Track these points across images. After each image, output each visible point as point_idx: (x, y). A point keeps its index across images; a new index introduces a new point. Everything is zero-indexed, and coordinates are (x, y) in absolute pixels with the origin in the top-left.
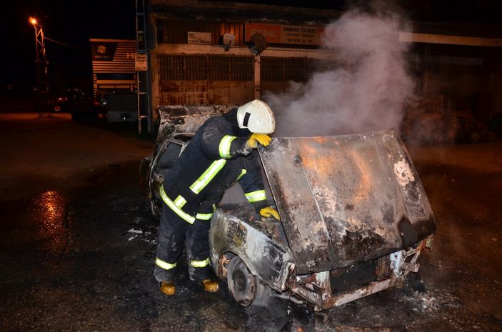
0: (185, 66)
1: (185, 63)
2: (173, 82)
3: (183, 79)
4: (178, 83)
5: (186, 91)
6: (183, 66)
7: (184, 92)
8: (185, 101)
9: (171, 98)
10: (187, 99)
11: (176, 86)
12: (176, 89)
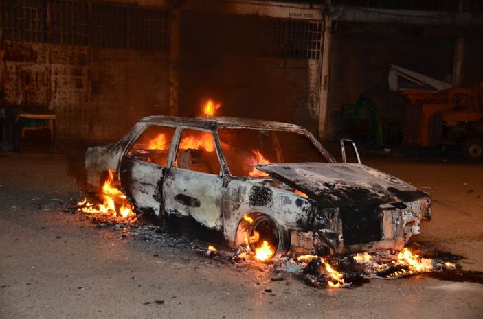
0: (49, 18)
1: (48, 13)
2: (26, 44)
3: (46, 41)
4: (36, 47)
5: (51, 62)
6: (45, 16)
7: (47, 64)
8: (49, 80)
9: (23, 72)
10: (53, 78)
11: (32, 51)
12: (33, 58)
